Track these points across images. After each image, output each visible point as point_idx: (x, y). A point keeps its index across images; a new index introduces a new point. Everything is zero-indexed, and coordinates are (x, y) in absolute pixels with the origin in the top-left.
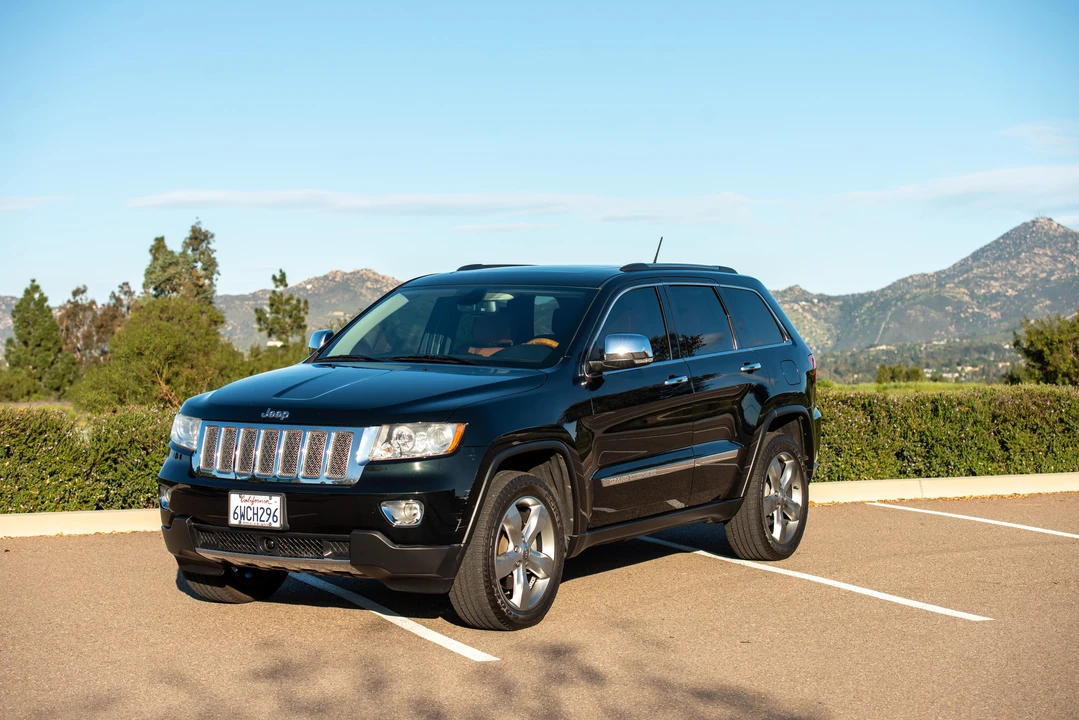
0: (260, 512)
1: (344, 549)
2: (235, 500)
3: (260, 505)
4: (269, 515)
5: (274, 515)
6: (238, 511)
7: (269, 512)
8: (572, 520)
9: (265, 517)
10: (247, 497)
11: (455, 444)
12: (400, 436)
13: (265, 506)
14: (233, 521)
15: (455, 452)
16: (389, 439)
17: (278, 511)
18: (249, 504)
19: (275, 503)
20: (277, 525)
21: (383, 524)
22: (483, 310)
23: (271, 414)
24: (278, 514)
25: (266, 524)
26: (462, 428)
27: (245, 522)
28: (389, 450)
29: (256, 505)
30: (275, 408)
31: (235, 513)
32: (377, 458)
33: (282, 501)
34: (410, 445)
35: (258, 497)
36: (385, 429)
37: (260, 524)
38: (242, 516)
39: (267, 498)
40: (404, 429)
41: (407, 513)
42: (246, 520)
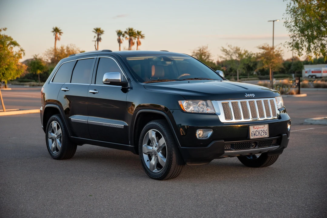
0: (261, 132)
2: (252, 129)
4: (264, 132)
5: (266, 132)
6: (253, 133)
9: (263, 134)
10: (256, 127)
13: (262, 129)
14: (251, 137)
17: (267, 130)
18: (257, 130)
19: (266, 127)
20: (267, 136)
23: (248, 95)
24: (267, 132)
25: (263, 137)
29: (259, 129)
31: (252, 134)
35: (260, 126)
37: (261, 137)
38: (254, 134)
39: (263, 126)
42: (256, 136)
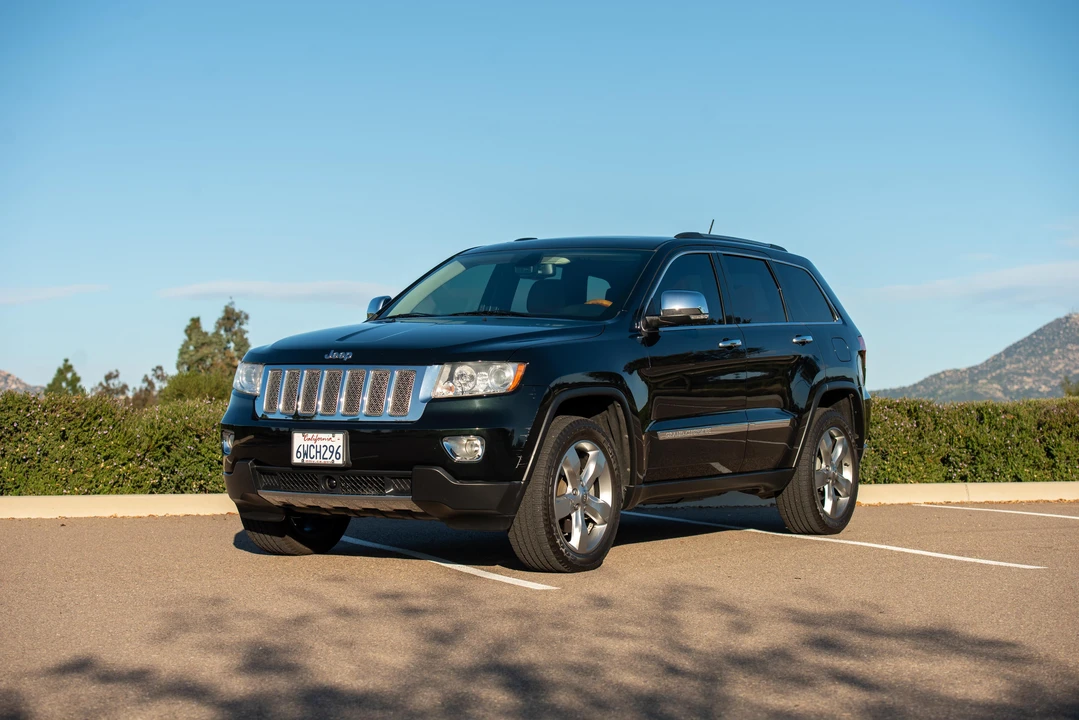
0: (323, 450)
1: (405, 486)
2: (299, 440)
3: (322, 443)
4: (332, 453)
5: (337, 453)
6: (301, 450)
7: (331, 449)
8: (629, 470)
9: (328, 455)
10: (310, 435)
11: (516, 383)
12: (462, 376)
13: (328, 444)
14: (296, 460)
15: (517, 390)
16: (451, 378)
17: (341, 448)
18: (312, 443)
19: (338, 440)
20: (340, 462)
21: (445, 460)
22: (539, 272)
24: (340, 451)
25: (329, 461)
26: (522, 367)
27: (307, 460)
28: (451, 389)
29: (319, 443)
30: (339, 350)
31: (298, 451)
32: (439, 396)
33: (345, 439)
34: (471, 385)
35: (321, 435)
36: (447, 368)
37: (323, 461)
38: (305, 454)
39: (331, 435)
40: (466, 369)
41: (469, 448)
42: (309, 459)
